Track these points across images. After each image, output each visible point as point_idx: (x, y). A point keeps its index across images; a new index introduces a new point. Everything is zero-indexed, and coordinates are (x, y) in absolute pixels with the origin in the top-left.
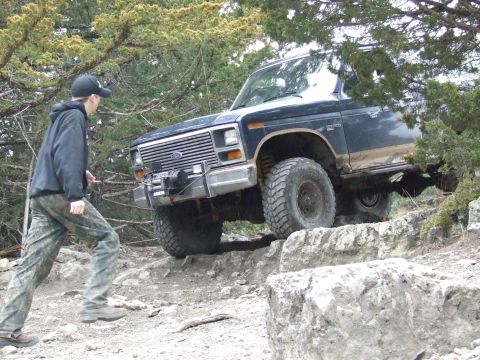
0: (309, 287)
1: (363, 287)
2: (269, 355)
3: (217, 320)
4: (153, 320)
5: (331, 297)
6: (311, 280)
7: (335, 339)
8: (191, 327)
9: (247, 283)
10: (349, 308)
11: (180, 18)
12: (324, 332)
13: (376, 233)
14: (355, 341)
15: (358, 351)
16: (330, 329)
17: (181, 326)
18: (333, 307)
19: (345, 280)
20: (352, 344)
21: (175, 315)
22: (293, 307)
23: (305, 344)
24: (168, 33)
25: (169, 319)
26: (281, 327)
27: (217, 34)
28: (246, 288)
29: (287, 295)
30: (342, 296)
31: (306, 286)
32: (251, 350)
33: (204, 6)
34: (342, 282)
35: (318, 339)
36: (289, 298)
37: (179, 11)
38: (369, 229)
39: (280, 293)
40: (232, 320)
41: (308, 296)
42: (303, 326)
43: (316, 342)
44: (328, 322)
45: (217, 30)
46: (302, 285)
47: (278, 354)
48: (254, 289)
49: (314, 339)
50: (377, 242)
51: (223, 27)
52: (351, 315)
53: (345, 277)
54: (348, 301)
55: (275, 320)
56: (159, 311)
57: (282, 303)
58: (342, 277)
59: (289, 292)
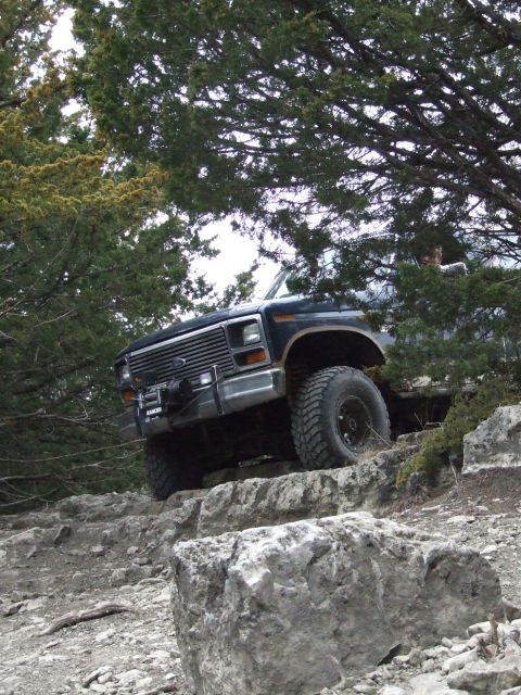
0: (233, 556)
1: (311, 554)
2: (178, 660)
3: (108, 614)
4: (12, 620)
5: (264, 570)
6: (235, 547)
7: (270, 629)
8: (66, 626)
9: (150, 563)
10: (290, 585)
11: (44, 178)
12: (255, 621)
13: (334, 484)
14: (300, 634)
15: (305, 647)
16: (263, 617)
17: (51, 627)
18: (267, 583)
19: (284, 545)
20: (296, 638)
22: (210, 586)
23: (228, 640)
24: (28, 201)
26: (194, 617)
27: (100, 201)
28: (148, 569)
29: (202, 570)
30: (280, 567)
31: (229, 555)
32: (152, 655)
33: (79, 161)
34: (280, 548)
35: (248, 631)
36: (204, 573)
37: (42, 168)
38: (324, 479)
39: (192, 567)
40: (126, 615)
41: (232, 568)
42: (225, 613)
43: (244, 636)
44: (261, 607)
45: (98, 196)
46: (224, 556)
47: (190, 657)
48: (159, 571)
49: (241, 631)
50: (335, 497)
51: (107, 192)
52: (293, 596)
53: (284, 541)
54: (290, 575)
55: (185, 607)
56: (19, 607)
57: (195, 582)
58: (280, 540)
59: (205, 566)
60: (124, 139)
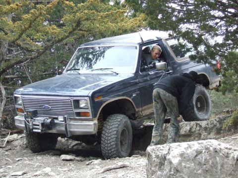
0: (168, 153)
1: (195, 154)
3: (121, 168)
4: (89, 166)
5: (179, 158)
6: (169, 149)
8: (108, 170)
10: (188, 164)
12: (175, 176)
13: (200, 126)
16: (178, 174)
17: (102, 170)
18: (180, 163)
21: (99, 165)
22: (160, 162)
24: (100, 24)
25: (97, 167)
26: (154, 172)
27: (123, 26)
29: (157, 157)
30: (185, 158)
33: (118, 12)
34: (185, 151)
36: (158, 158)
37: (105, 14)
38: (197, 124)
39: (154, 155)
40: (128, 168)
41: (168, 157)
42: (165, 172)
44: (178, 171)
45: (123, 24)
46: (165, 152)
50: (200, 131)
51: (126, 22)
52: (189, 168)
53: (186, 149)
54: (188, 161)
55: (151, 169)
56: (91, 162)
57: (154, 161)
58: (185, 148)
59: (158, 155)
60: (134, 5)
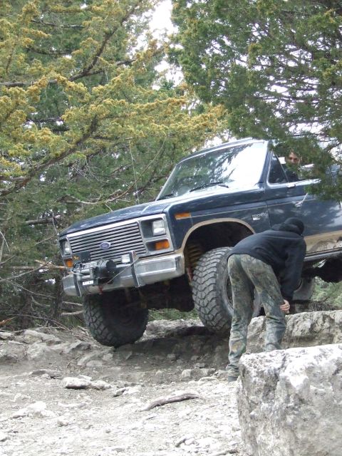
0: (282, 366)
1: (335, 368)
2: (239, 433)
3: (183, 400)
4: (118, 399)
5: (304, 377)
6: (284, 360)
7: (307, 416)
8: (158, 405)
9: (206, 367)
10: (321, 387)
11: (147, 112)
12: (297, 410)
13: (332, 321)
14: (327, 420)
15: (330, 429)
16: (303, 408)
17: (148, 405)
18: (306, 386)
19: (317, 360)
20: (324, 422)
21: (138, 396)
22: (266, 385)
23: (278, 421)
24: (135, 126)
25: (134, 399)
26: (253, 405)
27: (181, 128)
28: (205, 371)
29: (261, 374)
30: (315, 375)
31: (279, 365)
32: (220, 428)
33: (169, 102)
34: (315, 362)
35: (292, 416)
36: (262, 377)
37: (145, 105)
38: (325, 317)
39: (253, 372)
40: (197, 400)
41: (282, 375)
42: (277, 404)
43: (290, 419)
44: (302, 401)
45: (180, 125)
46: (275, 365)
47: (249, 431)
48: (213, 372)
49: (287, 416)
50: (332, 330)
51: (186, 122)
52: (323, 395)
53: (318, 357)
54: (321, 381)
55: (247, 398)
56: (123, 391)
57: (255, 382)
58: (315, 357)
59: (262, 372)
60: (202, 89)
